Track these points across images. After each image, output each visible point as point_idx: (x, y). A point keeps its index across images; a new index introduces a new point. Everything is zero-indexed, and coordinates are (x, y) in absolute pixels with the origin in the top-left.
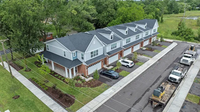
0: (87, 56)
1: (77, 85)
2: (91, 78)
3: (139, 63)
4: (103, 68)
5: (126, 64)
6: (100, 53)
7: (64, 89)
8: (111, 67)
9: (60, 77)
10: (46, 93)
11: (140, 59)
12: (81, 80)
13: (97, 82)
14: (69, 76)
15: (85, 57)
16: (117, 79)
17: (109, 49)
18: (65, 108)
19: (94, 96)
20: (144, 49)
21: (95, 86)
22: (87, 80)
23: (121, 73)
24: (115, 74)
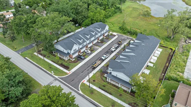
0: (72, 52)
1: (70, 62)
2: (74, 59)
3: (94, 51)
4: (79, 54)
5: (88, 52)
6: (77, 49)
7: (66, 64)
8: (82, 54)
9: (62, 59)
10: (60, 66)
11: (95, 49)
12: (71, 60)
13: (76, 61)
14: (66, 59)
15: (71, 52)
16: (84, 59)
17: (81, 47)
18: (67, 70)
19: (75, 66)
20: (99, 41)
21: (76, 62)
22: (73, 60)
23: (85, 57)
24: (83, 58)
